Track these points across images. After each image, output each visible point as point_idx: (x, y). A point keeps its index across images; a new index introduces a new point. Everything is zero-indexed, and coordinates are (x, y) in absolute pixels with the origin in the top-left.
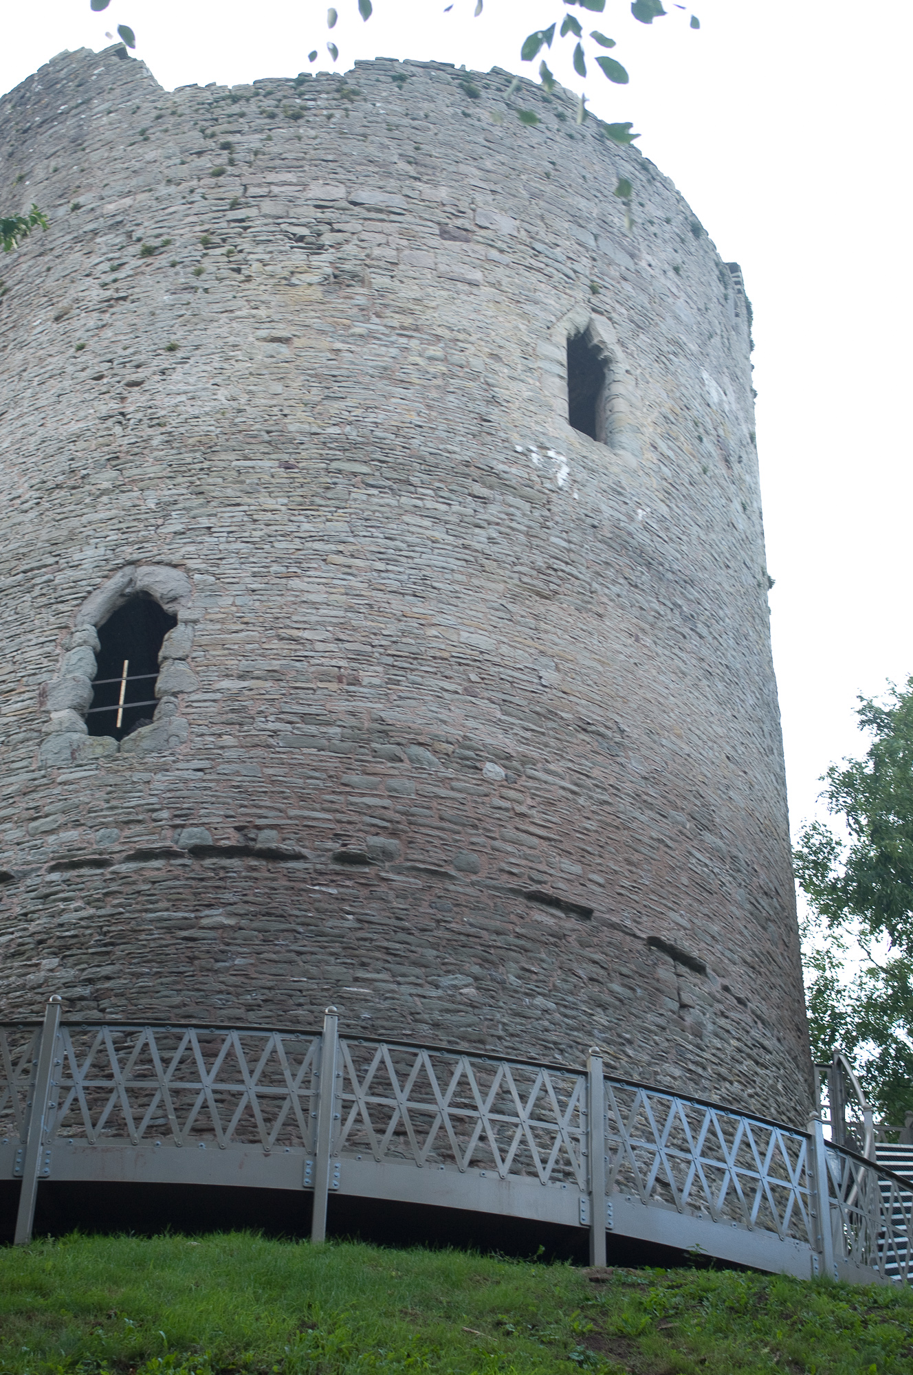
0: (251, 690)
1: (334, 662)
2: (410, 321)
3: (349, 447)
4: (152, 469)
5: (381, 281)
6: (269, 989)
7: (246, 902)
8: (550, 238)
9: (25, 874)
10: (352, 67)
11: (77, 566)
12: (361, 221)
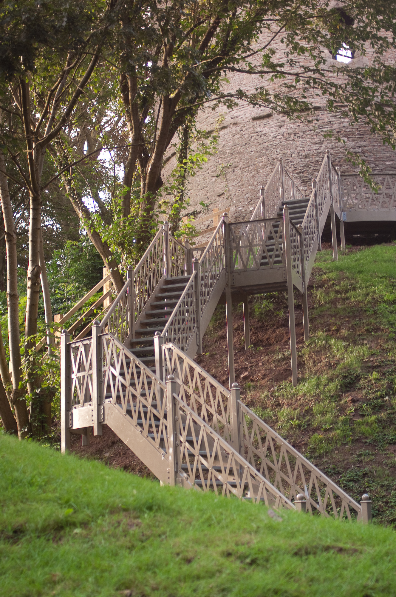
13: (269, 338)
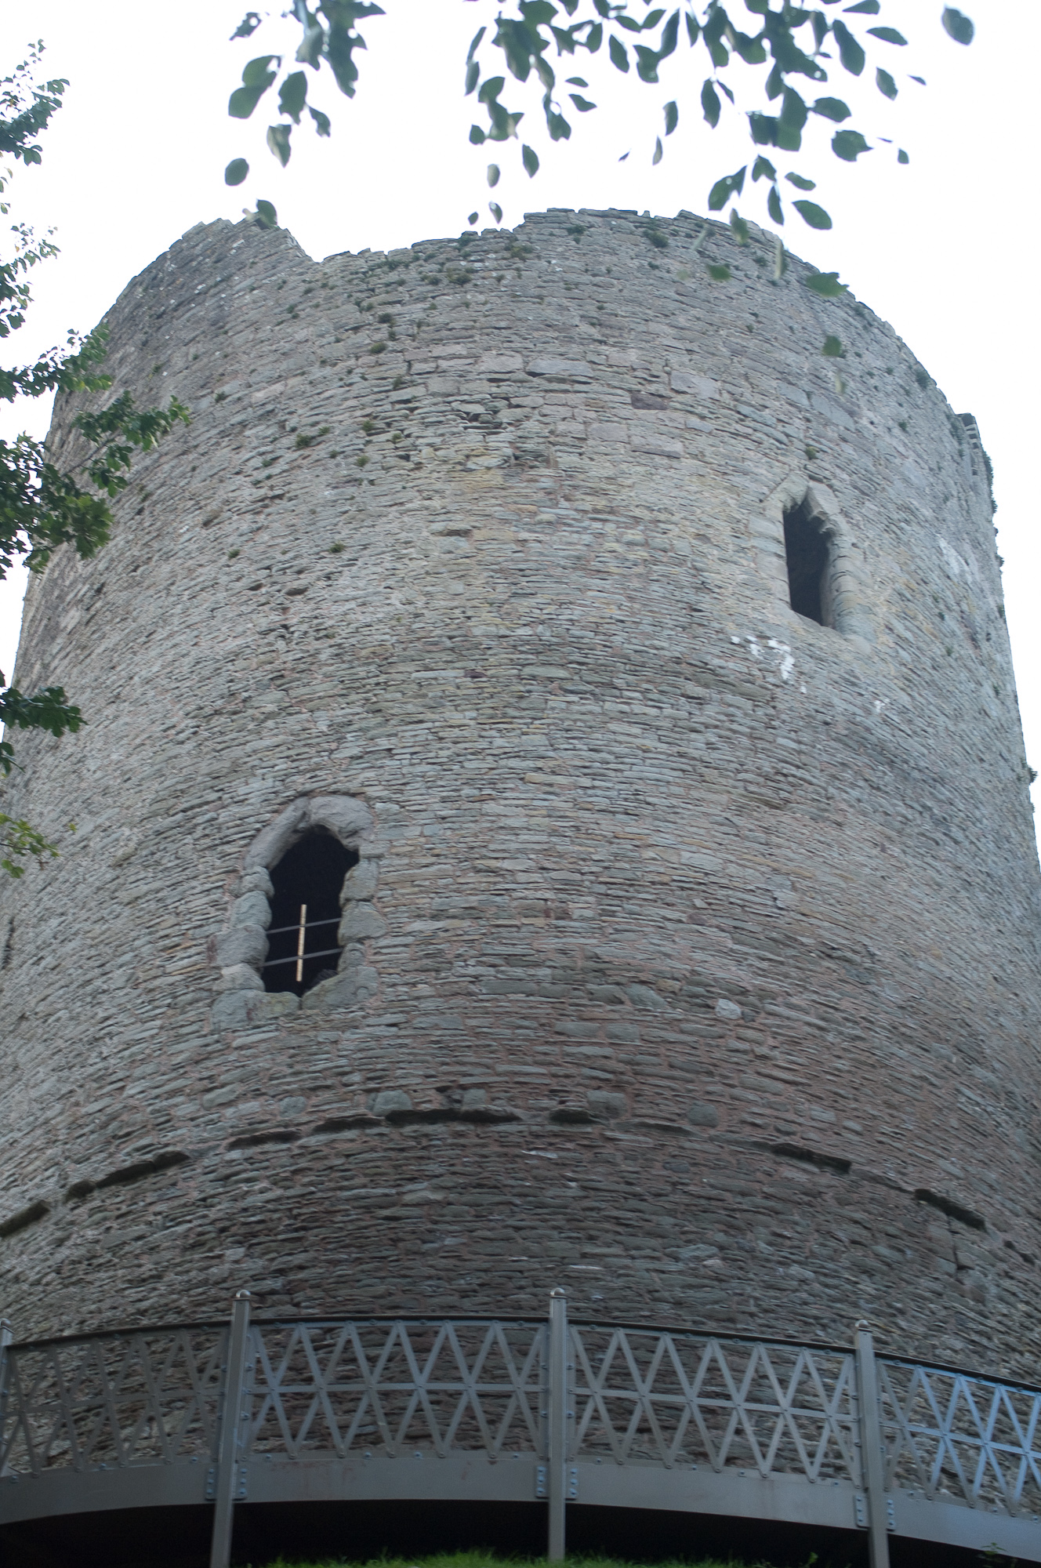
0: (447, 931)
1: (539, 895)
2: (604, 503)
3: (542, 650)
4: (321, 687)
5: (567, 459)
6: (485, 1271)
7: (454, 1173)
8: (757, 400)
9: (202, 1154)
10: (522, 221)
11: (242, 801)
12: (542, 394)
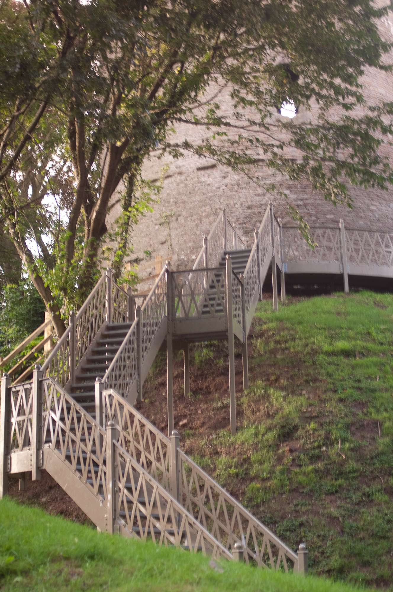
13: (209, 386)
